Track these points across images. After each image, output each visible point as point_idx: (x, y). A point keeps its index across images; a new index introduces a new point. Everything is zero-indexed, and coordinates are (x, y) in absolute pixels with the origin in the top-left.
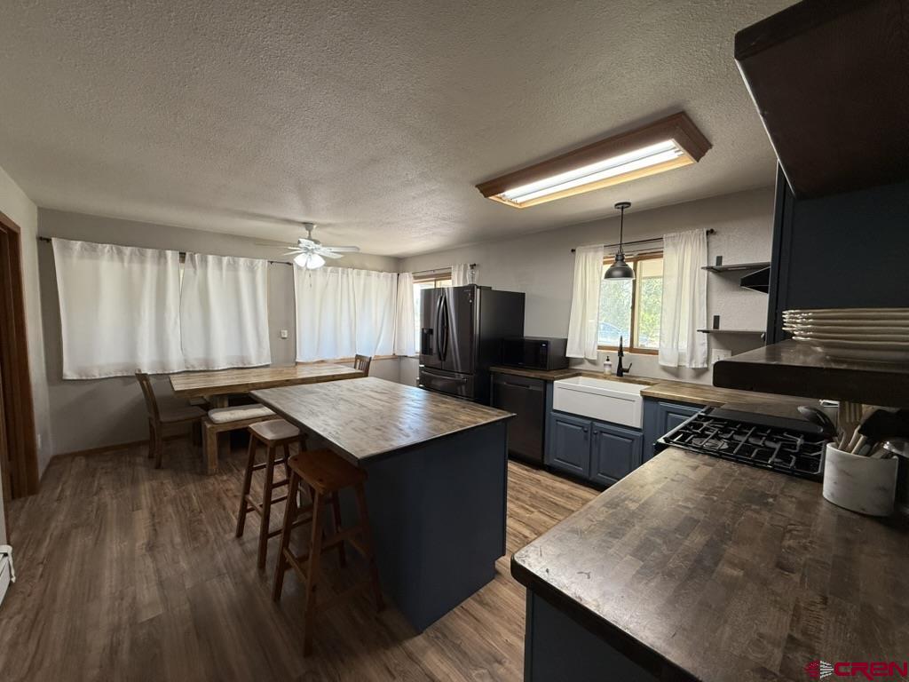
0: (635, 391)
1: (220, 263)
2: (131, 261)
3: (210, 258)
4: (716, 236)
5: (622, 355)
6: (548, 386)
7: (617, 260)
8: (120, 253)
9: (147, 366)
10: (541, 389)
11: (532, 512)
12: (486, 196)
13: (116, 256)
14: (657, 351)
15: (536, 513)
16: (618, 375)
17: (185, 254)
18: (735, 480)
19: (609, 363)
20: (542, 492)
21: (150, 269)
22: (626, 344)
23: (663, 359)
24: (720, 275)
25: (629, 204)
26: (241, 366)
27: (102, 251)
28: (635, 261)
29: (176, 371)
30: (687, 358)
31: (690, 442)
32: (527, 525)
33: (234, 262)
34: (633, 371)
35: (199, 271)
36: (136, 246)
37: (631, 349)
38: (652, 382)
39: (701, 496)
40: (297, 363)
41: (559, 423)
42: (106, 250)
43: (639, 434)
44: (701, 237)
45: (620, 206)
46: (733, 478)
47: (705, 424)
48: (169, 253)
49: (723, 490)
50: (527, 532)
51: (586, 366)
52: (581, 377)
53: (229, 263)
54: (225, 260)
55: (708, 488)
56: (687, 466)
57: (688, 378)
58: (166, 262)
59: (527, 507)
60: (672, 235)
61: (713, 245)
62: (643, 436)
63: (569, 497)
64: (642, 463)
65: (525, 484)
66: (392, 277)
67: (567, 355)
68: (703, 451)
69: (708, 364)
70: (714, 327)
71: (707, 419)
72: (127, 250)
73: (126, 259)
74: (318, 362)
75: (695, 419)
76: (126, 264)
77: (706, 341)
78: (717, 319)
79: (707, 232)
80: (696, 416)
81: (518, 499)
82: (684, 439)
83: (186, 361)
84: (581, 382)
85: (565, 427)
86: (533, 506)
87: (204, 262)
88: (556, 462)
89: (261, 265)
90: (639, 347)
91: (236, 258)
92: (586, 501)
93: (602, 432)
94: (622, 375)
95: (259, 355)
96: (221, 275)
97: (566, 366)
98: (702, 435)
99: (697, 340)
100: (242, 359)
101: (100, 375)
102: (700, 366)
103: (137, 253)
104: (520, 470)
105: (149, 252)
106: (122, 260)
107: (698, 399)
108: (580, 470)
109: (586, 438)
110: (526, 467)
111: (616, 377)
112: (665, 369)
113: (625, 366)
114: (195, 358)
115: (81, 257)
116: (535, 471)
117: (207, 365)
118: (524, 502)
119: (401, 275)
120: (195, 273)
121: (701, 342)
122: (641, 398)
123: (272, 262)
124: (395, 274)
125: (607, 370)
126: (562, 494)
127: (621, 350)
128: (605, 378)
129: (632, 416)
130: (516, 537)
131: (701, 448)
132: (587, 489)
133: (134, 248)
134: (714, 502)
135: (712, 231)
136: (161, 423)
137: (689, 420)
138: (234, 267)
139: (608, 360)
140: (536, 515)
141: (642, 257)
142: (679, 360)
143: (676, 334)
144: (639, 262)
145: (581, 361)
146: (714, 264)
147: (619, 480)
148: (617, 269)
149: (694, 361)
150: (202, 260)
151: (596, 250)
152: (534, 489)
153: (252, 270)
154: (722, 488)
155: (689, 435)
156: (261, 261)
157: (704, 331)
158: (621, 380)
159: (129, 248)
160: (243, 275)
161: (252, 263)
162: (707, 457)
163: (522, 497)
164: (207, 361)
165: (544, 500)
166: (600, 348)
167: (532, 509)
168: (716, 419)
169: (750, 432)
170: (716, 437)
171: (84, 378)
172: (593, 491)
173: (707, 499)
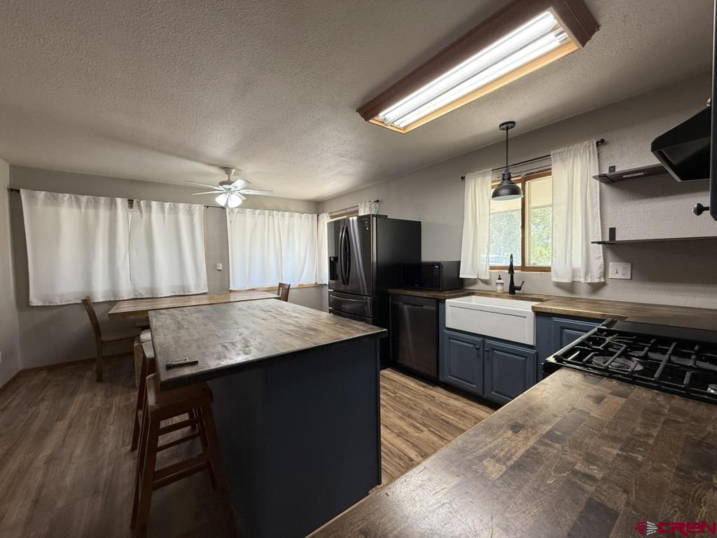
0: (526, 307)
1: (163, 208)
2: (87, 207)
3: (154, 204)
4: (607, 146)
5: (513, 272)
6: (441, 305)
7: (503, 179)
8: (78, 201)
9: (100, 294)
10: (434, 308)
11: (422, 431)
12: (367, 119)
13: (74, 204)
14: (550, 268)
15: (426, 433)
16: (510, 293)
17: (133, 201)
18: (665, 423)
19: (501, 281)
20: (435, 409)
21: (103, 213)
22: (517, 263)
23: (557, 276)
24: (613, 186)
25: (513, 123)
26: (181, 294)
27: (63, 199)
28: (523, 181)
29: (126, 298)
30: (582, 273)
31: (589, 361)
32: (415, 446)
33: (174, 205)
34: (525, 289)
35: (145, 215)
36: (91, 195)
37: (523, 268)
38: (545, 298)
39: (616, 452)
40: (231, 291)
41: (451, 340)
42: (66, 199)
43: (533, 352)
44: (591, 149)
45: (505, 126)
46: (662, 419)
47: (608, 339)
48: (119, 200)
49: (651, 442)
50: (413, 454)
51: (480, 286)
52: (474, 296)
53: (171, 208)
54: (167, 205)
55: (624, 437)
56: (589, 396)
57: (583, 293)
58: (116, 208)
59: (418, 425)
60: (560, 150)
61: (604, 155)
62: (537, 353)
63: (462, 415)
64: (537, 383)
65: (419, 401)
66: (312, 218)
67: (461, 276)
68: (607, 374)
69: (604, 278)
70: (610, 239)
71: (610, 333)
72: (84, 199)
73: (83, 205)
74: (249, 290)
75: (595, 334)
76: (83, 210)
77: (602, 255)
78: (613, 231)
79: (597, 143)
80: (595, 330)
81: (409, 416)
82: (582, 359)
83: (135, 290)
84: (474, 301)
85: (457, 344)
86: (424, 425)
87: (149, 207)
88: (451, 379)
89: (198, 209)
90: (531, 265)
91: (176, 204)
92: (478, 419)
93: (493, 349)
94: (514, 293)
95: (198, 285)
96: (164, 217)
97: (460, 287)
98: (606, 353)
99: (591, 252)
100: (183, 288)
101: (61, 302)
102: (596, 281)
103: (93, 201)
104: (416, 386)
105: (102, 200)
106: (79, 207)
107: (596, 313)
108: (473, 387)
109: (478, 355)
110: (422, 383)
111: (508, 295)
112: (559, 285)
113: (516, 284)
114: (143, 287)
115: (45, 204)
116: (431, 387)
117: (152, 293)
118: (416, 420)
119: (320, 216)
120: (142, 217)
121: (597, 256)
122: (533, 313)
123: (208, 207)
124: (315, 216)
125: (499, 288)
126: (455, 412)
127: (511, 269)
128: (497, 296)
129: (524, 333)
130: (400, 458)
131: (606, 369)
132: (481, 407)
133: (90, 196)
134: (639, 465)
135: (602, 141)
136: (102, 341)
137: (585, 336)
138: (174, 211)
139: (500, 279)
140: (426, 435)
141: (530, 177)
142: (573, 277)
143: (569, 248)
144: (527, 182)
145: (474, 282)
146: (606, 171)
147: (513, 399)
148: (505, 187)
149: (589, 277)
150: (147, 206)
151: (484, 175)
152: (427, 406)
153: (190, 213)
154: (649, 436)
155: (588, 352)
156: (198, 205)
157: (599, 243)
158: (513, 298)
159: (86, 197)
160: (183, 218)
161: (190, 207)
162: (615, 382)
163: (414, 413)
164: (152, 290)
165: (437, 418)
166: (491, 268)
167: (422, 427)
168: (621, 333)
169: (671, 349)
170: (625, 355)
171: (47, 304)
172: (487, 409)
173: (626, 459)
